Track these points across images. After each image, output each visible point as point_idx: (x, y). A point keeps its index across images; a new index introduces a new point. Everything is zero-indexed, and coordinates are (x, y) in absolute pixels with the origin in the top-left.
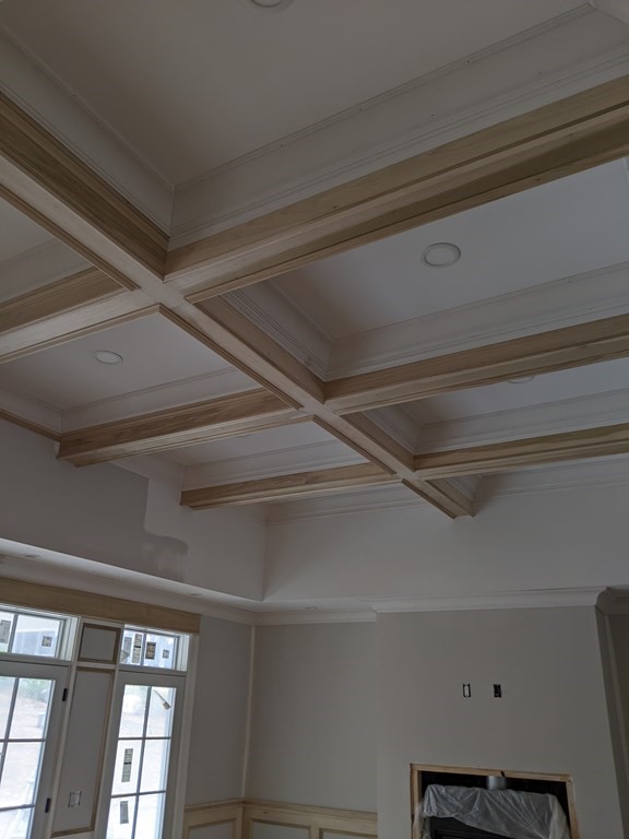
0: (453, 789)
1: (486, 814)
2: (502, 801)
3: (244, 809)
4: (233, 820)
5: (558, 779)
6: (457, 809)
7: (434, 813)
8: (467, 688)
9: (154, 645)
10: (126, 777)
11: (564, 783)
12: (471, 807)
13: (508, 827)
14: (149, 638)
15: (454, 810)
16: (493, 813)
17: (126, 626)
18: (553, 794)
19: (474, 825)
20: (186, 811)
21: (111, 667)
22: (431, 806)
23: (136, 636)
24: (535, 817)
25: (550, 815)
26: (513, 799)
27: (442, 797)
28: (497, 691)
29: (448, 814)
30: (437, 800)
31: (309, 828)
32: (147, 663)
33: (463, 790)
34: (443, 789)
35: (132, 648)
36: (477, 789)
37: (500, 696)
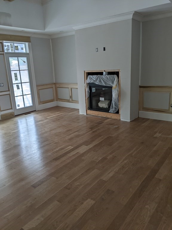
0: (93, 76)
1: (100, 81)
2: (104, 78)
3: (55, 85)
4: (52, 87)
5: (117, 71)
6: (94, 80)
7: (89, 82)
8: (97, 49)
9: (17, 46)
10: (16, 79)
11: (119, 72)
12: (97, 80)
13: (105, 84)
14: (15, 45)
15: (93, 81)
16: (102, 81)
17: (4, 41)
18: (116, 75)
19: (98, 84)
20: (37, 86)
21: (2, 53)
22: (88, 81)
23: (11, 44)
24: (111, 81)
25: (115, 79)
26: (107, 77)
27: (91, 78)
28: (104, 49)
29: (92, 82)
30: (90, 79)
31: (69, 88)
32: (16, 51)
33: (96, 76)
34: (91, 76)
35: (10, 48)
36: (99, 75)
37: (105, 50)
